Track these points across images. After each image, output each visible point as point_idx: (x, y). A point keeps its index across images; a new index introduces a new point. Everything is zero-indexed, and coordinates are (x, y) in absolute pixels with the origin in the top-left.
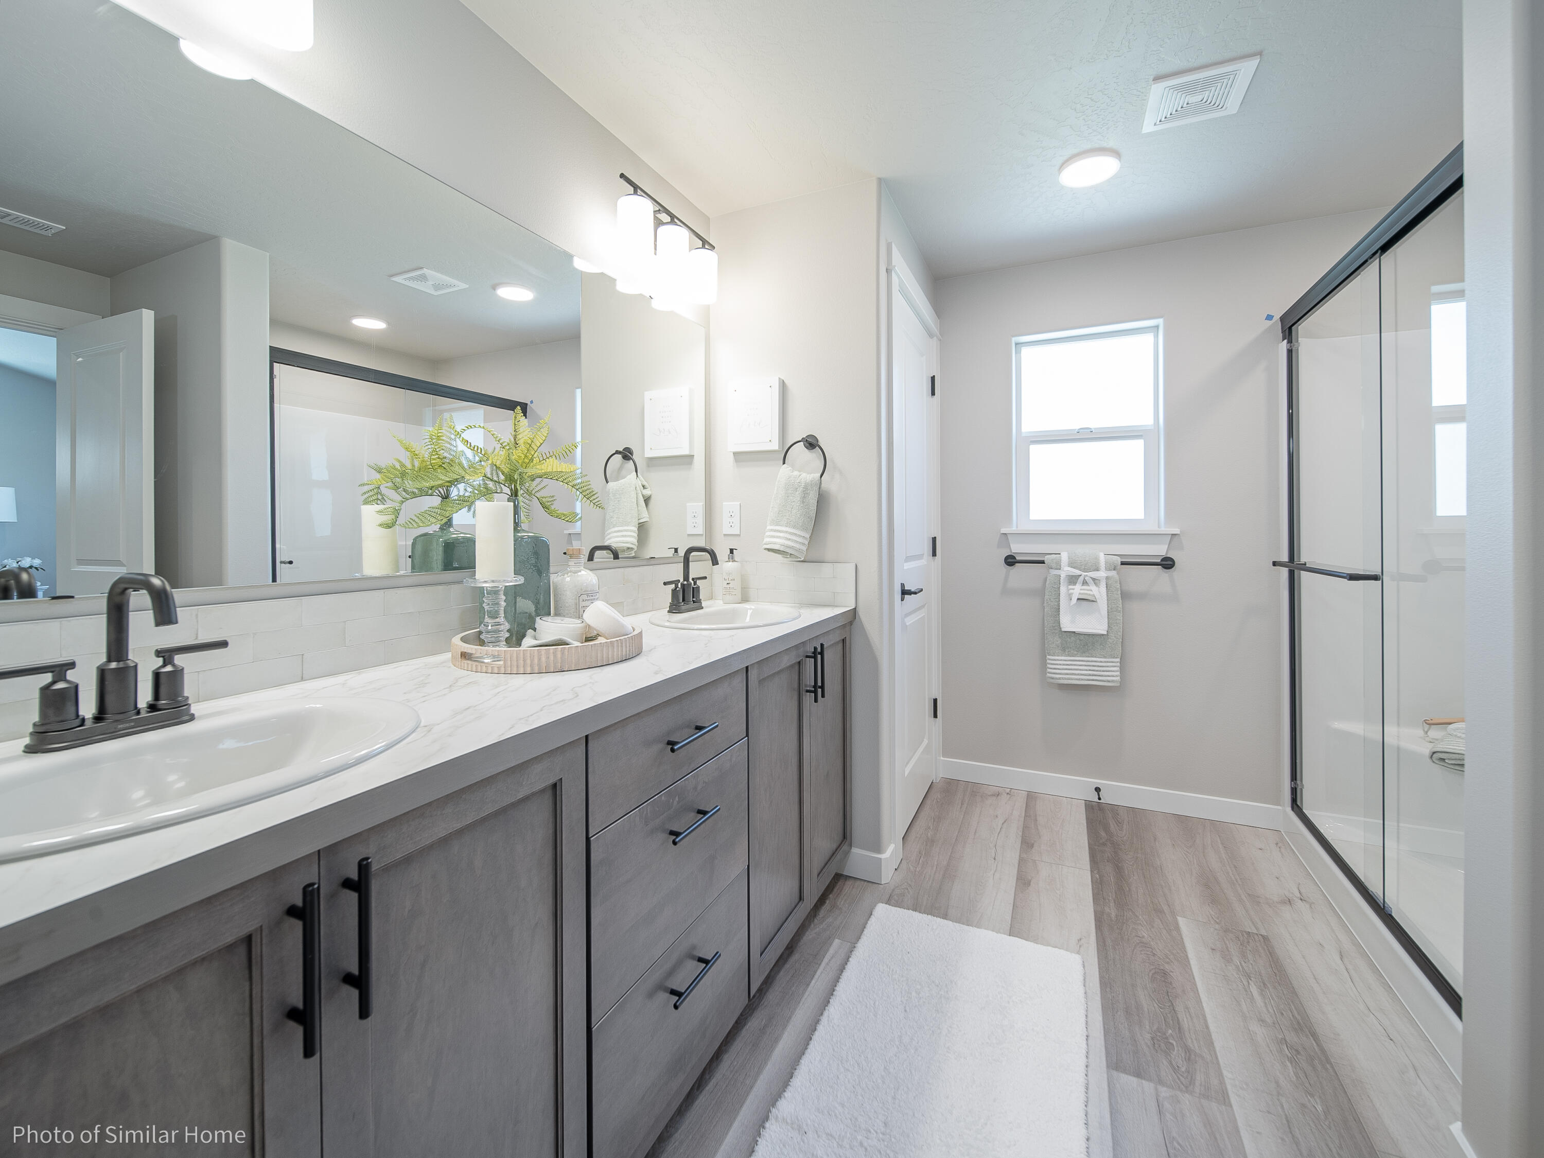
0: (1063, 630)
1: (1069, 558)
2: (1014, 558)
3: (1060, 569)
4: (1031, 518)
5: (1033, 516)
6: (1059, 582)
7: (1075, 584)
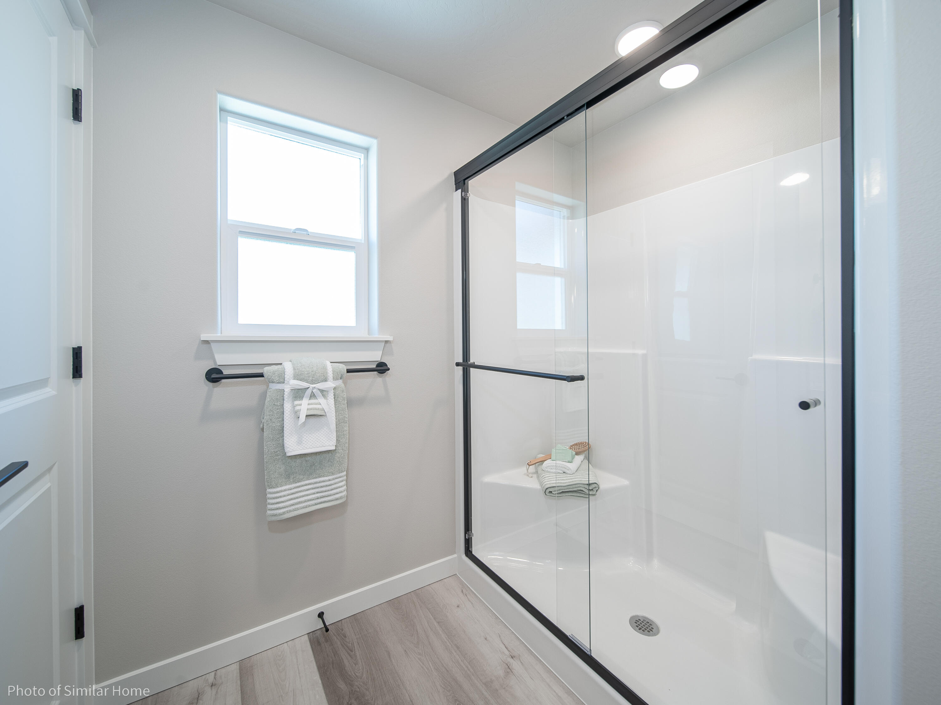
0: (288, 454)
1: (294, 369)
2: (220, 372)
3: (284, 383)
4: (239, 322)
5: (242, 319)
6: (282, 398)
7: (301, 398)
